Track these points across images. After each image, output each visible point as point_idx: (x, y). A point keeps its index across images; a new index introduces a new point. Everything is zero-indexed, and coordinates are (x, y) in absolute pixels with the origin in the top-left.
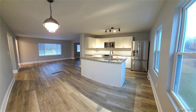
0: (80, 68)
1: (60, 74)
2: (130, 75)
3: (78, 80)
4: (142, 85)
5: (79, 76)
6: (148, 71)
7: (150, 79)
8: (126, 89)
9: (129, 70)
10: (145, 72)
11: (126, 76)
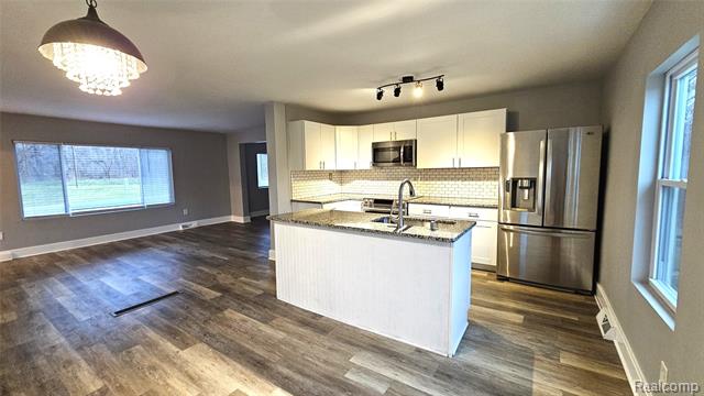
0: (273, 265)
1: (162, 311)
2: (493, 301)
3: (263, 327)
4: (566, 359)
5: (267, 303)
6: (599, 287)
7: (617, 335)
8: (476, 369)
9: (485, 274)
10: (577, 292)
11: (473, 302)
